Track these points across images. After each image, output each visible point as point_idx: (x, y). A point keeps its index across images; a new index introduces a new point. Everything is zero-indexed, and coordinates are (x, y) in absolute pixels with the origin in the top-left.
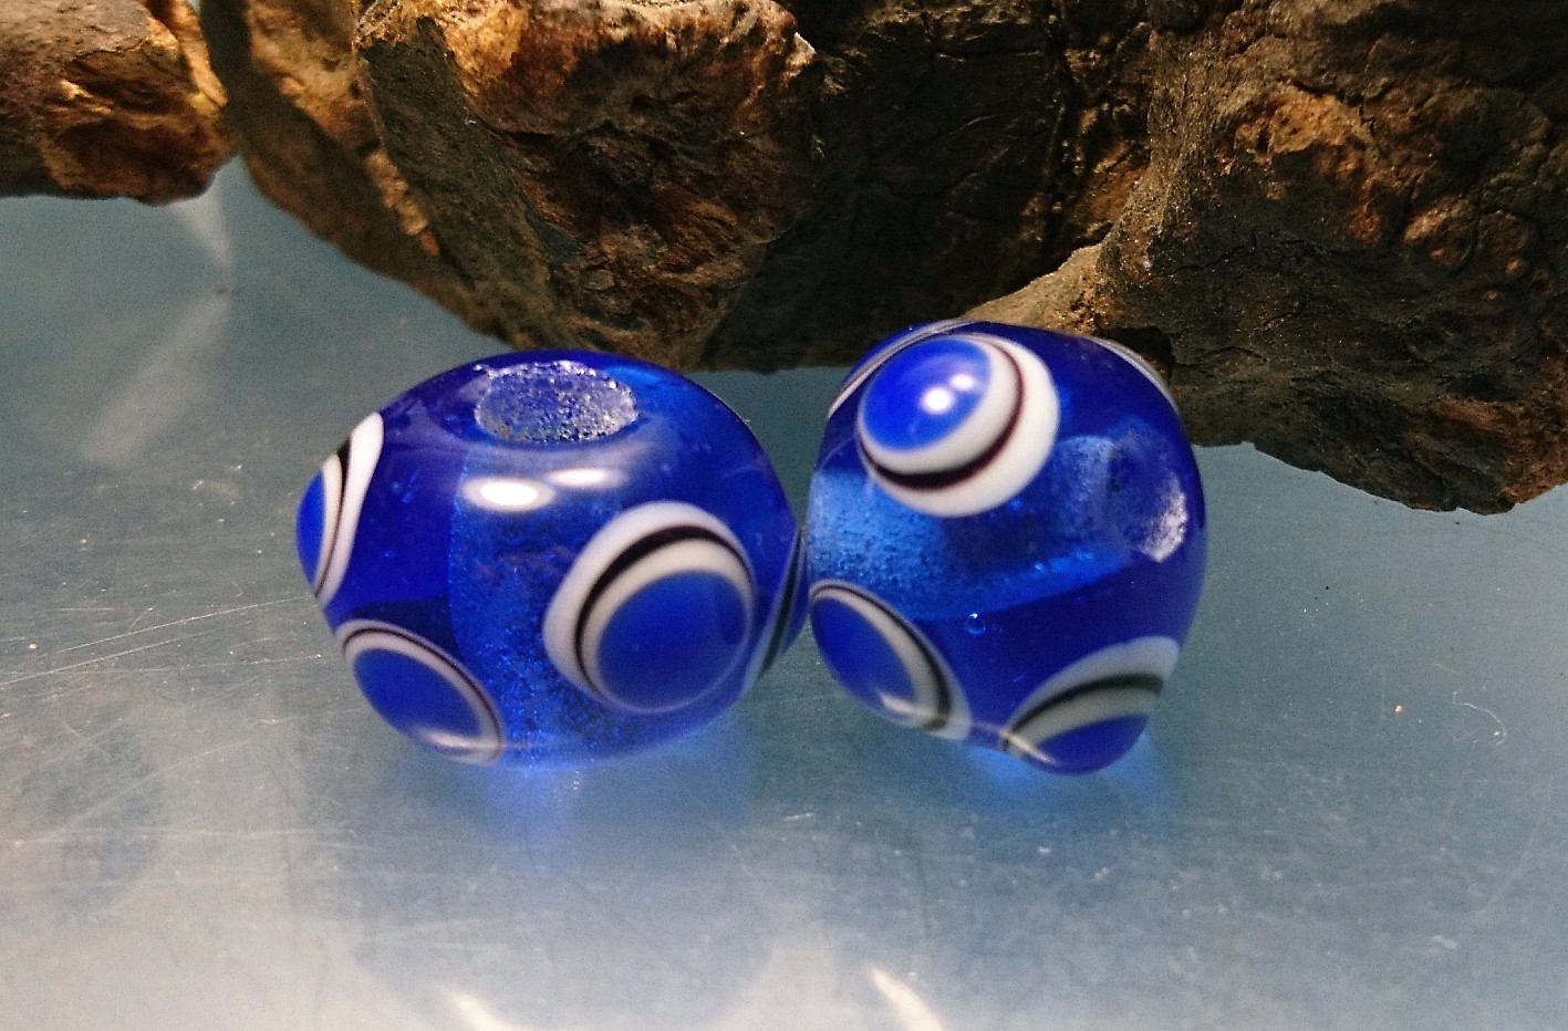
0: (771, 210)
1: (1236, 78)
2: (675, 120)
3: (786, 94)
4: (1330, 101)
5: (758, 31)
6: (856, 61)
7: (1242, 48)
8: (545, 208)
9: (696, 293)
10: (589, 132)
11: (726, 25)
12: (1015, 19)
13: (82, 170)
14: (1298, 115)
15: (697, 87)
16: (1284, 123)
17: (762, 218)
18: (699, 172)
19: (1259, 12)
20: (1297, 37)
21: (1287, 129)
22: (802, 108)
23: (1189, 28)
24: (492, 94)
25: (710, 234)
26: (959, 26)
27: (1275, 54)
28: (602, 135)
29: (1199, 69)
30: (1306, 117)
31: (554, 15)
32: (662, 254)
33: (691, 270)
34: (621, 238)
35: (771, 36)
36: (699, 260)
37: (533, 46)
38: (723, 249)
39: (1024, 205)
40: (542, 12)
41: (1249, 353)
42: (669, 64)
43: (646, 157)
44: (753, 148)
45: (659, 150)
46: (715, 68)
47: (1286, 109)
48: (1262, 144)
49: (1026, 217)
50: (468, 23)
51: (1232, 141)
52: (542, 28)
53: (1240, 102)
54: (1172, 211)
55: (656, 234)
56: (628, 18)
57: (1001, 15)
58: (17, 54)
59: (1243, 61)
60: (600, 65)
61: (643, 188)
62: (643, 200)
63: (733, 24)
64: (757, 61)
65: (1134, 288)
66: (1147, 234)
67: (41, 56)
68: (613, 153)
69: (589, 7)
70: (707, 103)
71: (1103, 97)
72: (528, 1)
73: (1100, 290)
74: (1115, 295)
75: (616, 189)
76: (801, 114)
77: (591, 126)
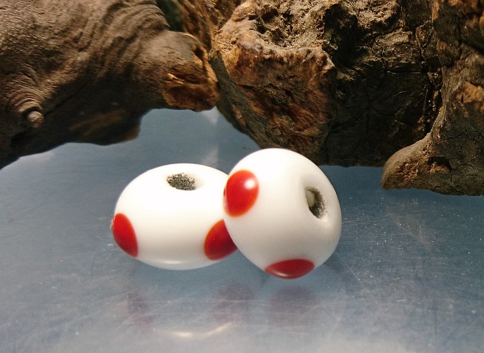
0: (324, 113)
1: (457, 80)
2: (291, 84)
3: (323, 78)
4: (479, 88)
5: (314, 58)
6: (359, 71)
7: (460, 72)
8: (255, 109)
9: (307, 138)
10: (265, 87)
11: (304, 56)
12: (411, 62)
13: (175, 101)
14: (470, 92)
15: (296, 74)
16: (466, 94)
17: (321, 116)
18: (301, 100)
19: (463, 61)
20: (472, 68)
21: (467, 96)
22: (330, 83)
23: (451, 65)
24: (234, 74)
25: (308, 120)
26: (393, 63)
27: (466, 73)
28: (270, 88)
29: (452, 78)
30: (472, 92)
31: (249, 50)
32: (294, 125)
33: (303, 130)
34: (280, 119)
35: (318, 60)
36: (306, 127)
37: (242, 59)
38: (311, 124)
39: (419, 119)
40: (245, 50)
41: (471, 166)
42: (285, 66)
43: (285, 95)
44: (315, 94)
45: (288, 93)
46: (300, 69)
47: (467, 90)
48: (462, 100)
49: (419, 123)
50: (228, 52)
51: (456, 99)
52: (245, 54)
53: (457, 87)
54: (444, 120)
55: (290, 119)
56: (271, 52)
57: (407, 60)
58: (156, 66)
59: (459, 75)
60: (261, 65)
61: (286, 104)
62: (286, 108)
63: (306, 56)
64: (313, 68)
65: (436, 144)
66: (439, 127)
67: (162, 66)
68: (275, 93)
69: (259, 48)
70: (300, 79)
71: (440, 87)
72: (242, 46)
73: (430, 145)
74: (433, 146)
75: (277, 104)
76: (330, 85)
77: (265, 84)
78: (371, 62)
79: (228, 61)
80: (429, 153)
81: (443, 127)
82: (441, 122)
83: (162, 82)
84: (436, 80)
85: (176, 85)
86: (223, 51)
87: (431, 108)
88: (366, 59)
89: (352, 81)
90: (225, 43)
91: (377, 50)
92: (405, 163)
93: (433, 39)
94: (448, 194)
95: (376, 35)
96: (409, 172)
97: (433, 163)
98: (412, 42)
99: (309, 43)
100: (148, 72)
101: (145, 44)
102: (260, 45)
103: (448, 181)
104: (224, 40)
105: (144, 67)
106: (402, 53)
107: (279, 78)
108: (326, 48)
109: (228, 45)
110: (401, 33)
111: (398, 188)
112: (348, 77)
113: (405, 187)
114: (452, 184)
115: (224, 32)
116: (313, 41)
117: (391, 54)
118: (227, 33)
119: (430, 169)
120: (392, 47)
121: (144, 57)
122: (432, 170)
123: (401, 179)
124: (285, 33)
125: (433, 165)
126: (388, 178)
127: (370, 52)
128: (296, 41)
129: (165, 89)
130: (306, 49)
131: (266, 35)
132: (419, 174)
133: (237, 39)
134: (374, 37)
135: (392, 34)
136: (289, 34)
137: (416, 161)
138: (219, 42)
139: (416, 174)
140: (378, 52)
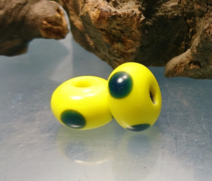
0: (139, 41)
1: (206, 23)
2: (124, 27)
5: (135, 14)
6: (154, 20)
7: (207, 19)
8: (105, 40)
9: (129, 54)
10: (111, 29)
12: (179, 15)
15: (127, 22)
18: (128, 35)
19: (209, 14)
22: (143, 26)
23: (201, 16)
24: (96, 23)
25: (131, 45)
26: (171, 16)
27: (211, 20)
28: (113, 29)
29: (202, 22)
31: (104, 11)
32: (124, 48)
33: (128, 50)
34: (117, 45)
35: (138, 15)
36: (129, 48)
37: (101, 16)
38: (133, 47)
39: (182, 43)
40: (102, 11)
41: (211, 65)
42: (122, 19)
43: (120, 33)
44: (136, 32)
45: (122, 32)
46: (129, 20)
48: (209, 33)
49: (182, 45)
50: (93, 13)
51: (206, 33)
52: (102, 13)
53: (207, 27)
54: (199, 43)
55: (122, 45)
56: (115, 12)
57: (177, 14)
58: (37, 17)
59: (207, 21)
60: (111, 19)
61: (120, 38)
62: (120, 39)
63: (132, 13)
64: (135, 19)
65: (194, 55)
66: (196, 46)
67: (41, 18)
68: (115, 32)
69: (109, 10)
70: (128, 25)
71: (193, 27)
72: (101, 9)
73: (190, 55)
74: (192, 56)
75: (116, 38)
76: (143, 27)
77: (111, 28)
78: (160, 16)
79: (93, 17)
80: (190, 59)
81: (198, 47)
82: (197, 44)
83: (40, 26)
84: (191, 24)
85: (47, 27)
86: (90, 12)
87: (188, 37)
88: (158, 14)
89: (151, 25)
90: (90, 8)
91: (163, 9)
92: (177, 64)
93: (191, 4)
94: (198, 79)
96: (179, 69)
97: (191, 64)
98: (179, 5)
99: (131, 7)
100: (33, 20)
101: (32, 7)
102: (109, 8)
103: (199, 73)
104: (90, 6)
105: (31, 18)
106: (175, 11)
107: (118, 25)
108: (140, 9)
109: (92, 9)
110: (174, 1)
111: (173, 76)
112: (150, 24)
113: (177, 76)
114: (200, 74)
115: (90, 3)
116: (134, 6)
117: (169, 11)
118: (92, 3)
119: (189, 67)
120: (170, 8)
121: (31, 13)
122: (191, 67)
123: (175, 72)
124: (119, 2)
126: (169, 72)
127: (159, 11)
128: (124, 6)
129: (42, 29)
130: (132, 10)
131: (110, 3)
132: (184, 69)
133: (97, 6)
134: (161, 3)
135: (170, 1)
136: (120, 3)
137: (183, 63)
138: (88, 7)
139: (183, 70)
140: (163, 11)
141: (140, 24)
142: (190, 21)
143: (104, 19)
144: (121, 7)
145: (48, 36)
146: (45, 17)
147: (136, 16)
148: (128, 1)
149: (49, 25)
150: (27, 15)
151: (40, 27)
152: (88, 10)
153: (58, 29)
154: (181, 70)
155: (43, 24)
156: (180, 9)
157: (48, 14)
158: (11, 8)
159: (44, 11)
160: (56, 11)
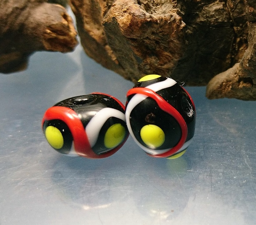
0: (178, 54)
2: (160, 37)
5: (175, 20)
6: (195, 28)
8: (136, 53)
9: (165, 70)
10: (144, 39)
12: (224, 21)
13: (51, 46)
15: (164, 30)
17: (176, 55)
18: (164, 46)
23: (255, 21)
24: (126, 31)
25: (167, 58)
26: (214, 22)
28: (147, 39)
31: (137, 16)
32: (158, 62)
33: (164, 65)
34: (151, 59)
36: (165, 63)
37: (133, 22)
38: (169, 61)
39: (227, 55)
42: (158, 26)
43: (155, 44)
44: (174, 42)
45: (157, 42)
46: (167, 27)
49: (227, 58)
50: (122, 18)
52: (135, 18)
54: (252, 55)
55: (157, 58)
56: (151, 17)
57: (222, 20)
58: (39, 25)
60: (145, 25)
61: (154, 50)
62: (155, 52)
63: (170, 19)
64: (175, 26)
66: (248, 59)
67: (43, 25)
68: (149, 43)
69: (143, 15)
70: (166, 33)
71: (241, 36)
72: (132, 14)
73: (240, 71)
74: (242, 71)
75: (149, 50)
76: (183, 36)
77: (144, 37)
78: (201, 22)
79: (123, 23)
80: (239, 75)
81: (251, 60)
82: (249, 57)
83: (43, 35)
84: (239, 31)
85: (51, 37)
86: (118, 17)
87: (235, 49)
88: (198, 20)
89: (192, 34)
91: (204, 14)
92: (223, 83)
93: (239, 6)
95: (204, 5)
96: (225, 88)
97: (240, 82)
98: (225, 8)
100: (34, 29)
101: (32, 12)
102: (143, 12)
103: (249, 92)
104: (118, 10)
105: (31, 26)
106: (219, 16)
107: (153, 33)
108: (179, 13)
109: (120, 13)
110: (218, 4)
111: (217, 98)
112: (190, 32)
113: (222, 97)
114: (251, 94)
115: (117, 5)
116: (171, 9)
117: (212, 16)
118: (119, 6)
119: (239, 86)
120: (213, 12)
121: (31, 19)
122: (241, 86)
123: (220, 92)
124: (151, 5)
125: (241, 83)
126: (212, 92)
127: (200, 16)
128: (158, 10)
129: (45, 39)
130: (170, 14)
131: (142, 6)
132: (232, 89)
133: (128, 9)
134: (202, 6)
135: (213, 4)
136: (153, 5)
137: (230, 81)
138: (115, 11)
139: (230, 89)
140: (205, 16)
141: (180, 32)
142: (237, 28)
143: (137, 25)
144: (154, 11)
145: (52, 49)
146: (48, 25)
147: (176, 22)
148: (163, 4)
149: (54, 35)
150: (26, 23)
151: (42, 37)
152: (115, 15)
153: (64, 40)
154: (228, 89)
155: (46, 33)
156: (225, 13)
157: (52, 20)
158: (7, 13)
159: (47, 17)
160: (62, 17)
